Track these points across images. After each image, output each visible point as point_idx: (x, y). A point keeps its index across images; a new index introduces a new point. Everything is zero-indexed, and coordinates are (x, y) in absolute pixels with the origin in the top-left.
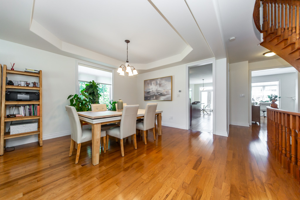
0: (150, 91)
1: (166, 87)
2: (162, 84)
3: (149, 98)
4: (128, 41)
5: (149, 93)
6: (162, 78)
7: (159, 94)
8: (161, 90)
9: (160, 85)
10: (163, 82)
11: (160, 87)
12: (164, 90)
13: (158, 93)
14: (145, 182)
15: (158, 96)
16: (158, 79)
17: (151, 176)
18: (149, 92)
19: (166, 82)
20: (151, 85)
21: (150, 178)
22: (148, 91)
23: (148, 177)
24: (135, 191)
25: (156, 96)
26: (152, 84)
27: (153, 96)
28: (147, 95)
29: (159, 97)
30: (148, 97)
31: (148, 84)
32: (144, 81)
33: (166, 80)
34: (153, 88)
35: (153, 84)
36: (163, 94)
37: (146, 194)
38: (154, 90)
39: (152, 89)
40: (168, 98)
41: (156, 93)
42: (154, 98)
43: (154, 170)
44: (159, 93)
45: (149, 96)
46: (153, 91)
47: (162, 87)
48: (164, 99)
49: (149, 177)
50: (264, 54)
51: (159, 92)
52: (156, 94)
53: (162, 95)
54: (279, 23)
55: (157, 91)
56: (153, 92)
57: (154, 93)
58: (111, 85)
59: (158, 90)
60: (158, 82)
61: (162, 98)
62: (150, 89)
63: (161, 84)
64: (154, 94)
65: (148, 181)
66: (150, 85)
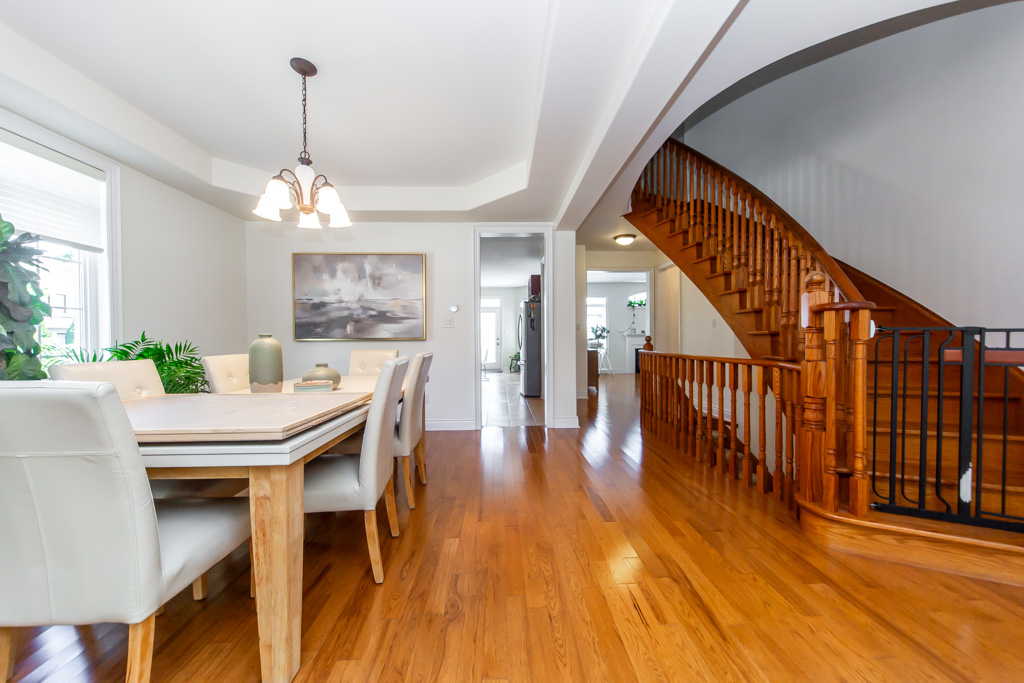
0: (326, 299)
1: (403, 292)
2: (385, 279)
3: (319, 330)
4: (305, 68)
5: (323, 310)
6: (384, 257)
7: (372, 316)
8: (380, 298)
9: (377, 280)
10: (390, 270)
11: (374, 289)
12: (392, 302)
13: (365, 309)
14: (554, 613)
15: (370, 322)
16: (365, 255)
17: (550, 588)
18: (323, 304)
19: (404, 273)
20: (333, 275)
21: (552, 594)
22: (316, 300)
23: (543, 596)
24: (562, 652)
25: (357, 321)
26: (340, 274)
27: (342, 322)
28: (307, 318)
29: (372, 326)
30: (317, 325)
31: (316, 270)
32: (294, 255)
33: (404, 267)
34: (341, 290)
35: (344, 272)
36: (389, 314)
37: (596, 640)
38: (345, 299)
39: (336, 294)
40: (409, 330)
41: (360, 311)
42: (349, 328)
43: (535, 569)
44: (372, 309)
45: (322, 319)
46: (341, 302)
47: (384, 288)
48: (396, 334)
49: (546, 593)
50: (615, 238)
51: (373, 306)
52: (358, 313)
53: (383, 317)
54: (658, 184)
55: (364, 304)
56: (343, 305)
57: (349, 309)
58: (99, 250)
59: (368, 301)
60: (368, 269)
61: (385, 330)
62: (325, 294)
63: (380, 279)
64: (346, 313)
65: (558, 605)
66: (326, 276)
